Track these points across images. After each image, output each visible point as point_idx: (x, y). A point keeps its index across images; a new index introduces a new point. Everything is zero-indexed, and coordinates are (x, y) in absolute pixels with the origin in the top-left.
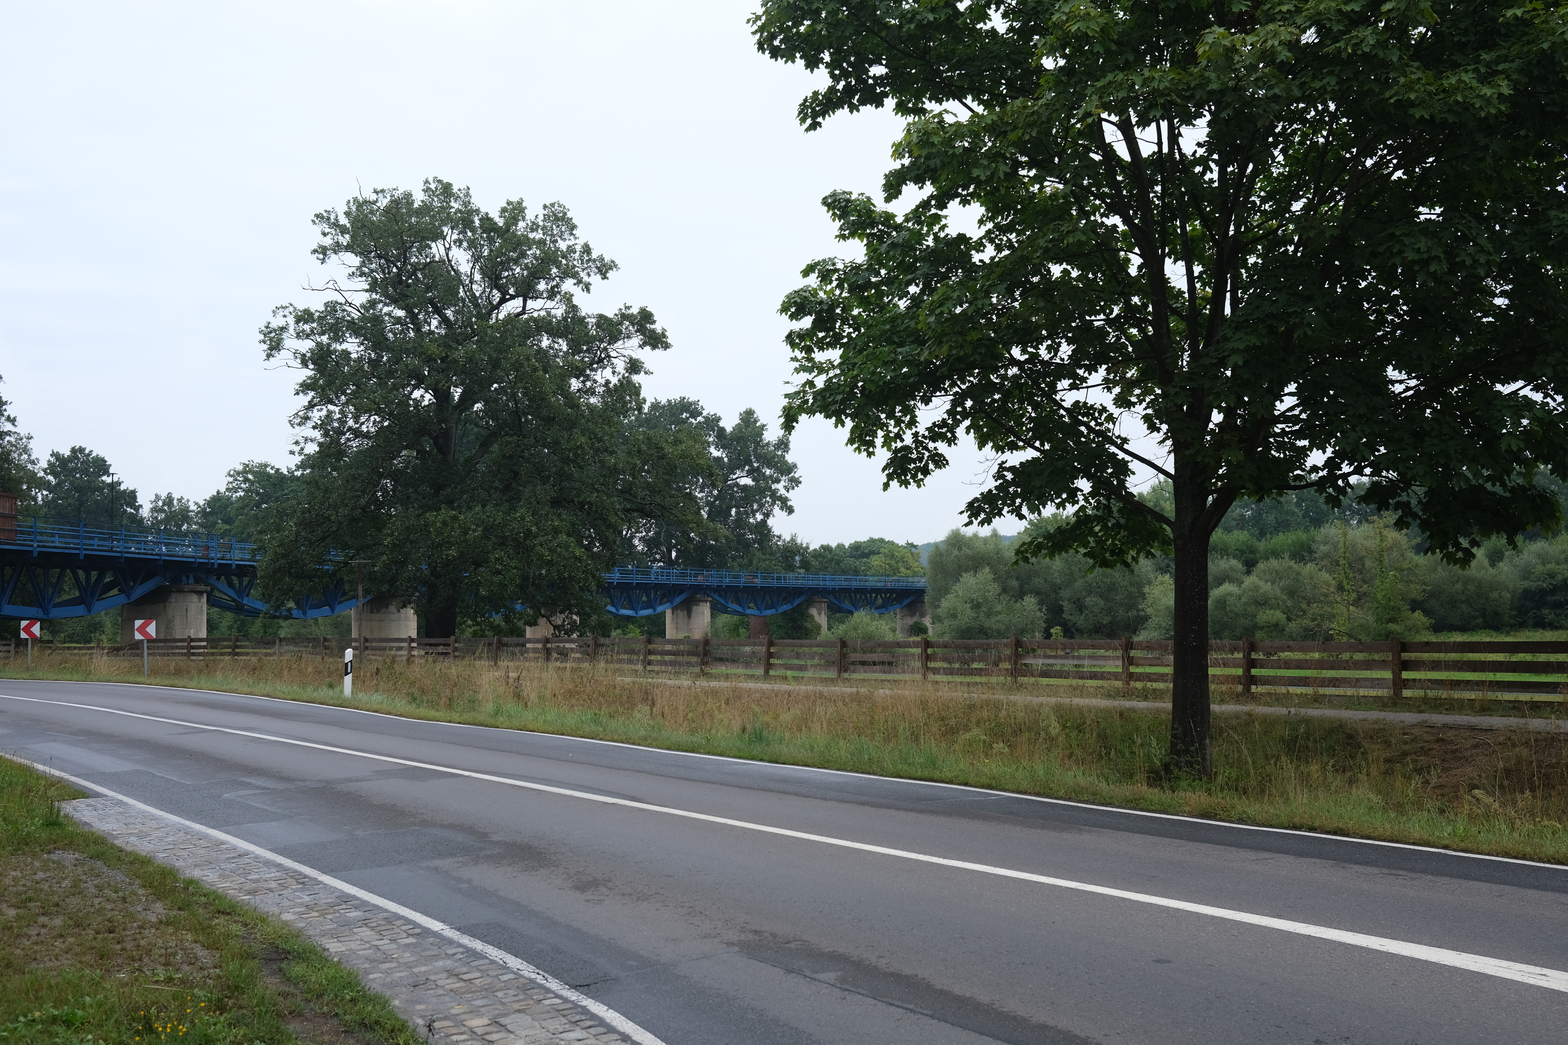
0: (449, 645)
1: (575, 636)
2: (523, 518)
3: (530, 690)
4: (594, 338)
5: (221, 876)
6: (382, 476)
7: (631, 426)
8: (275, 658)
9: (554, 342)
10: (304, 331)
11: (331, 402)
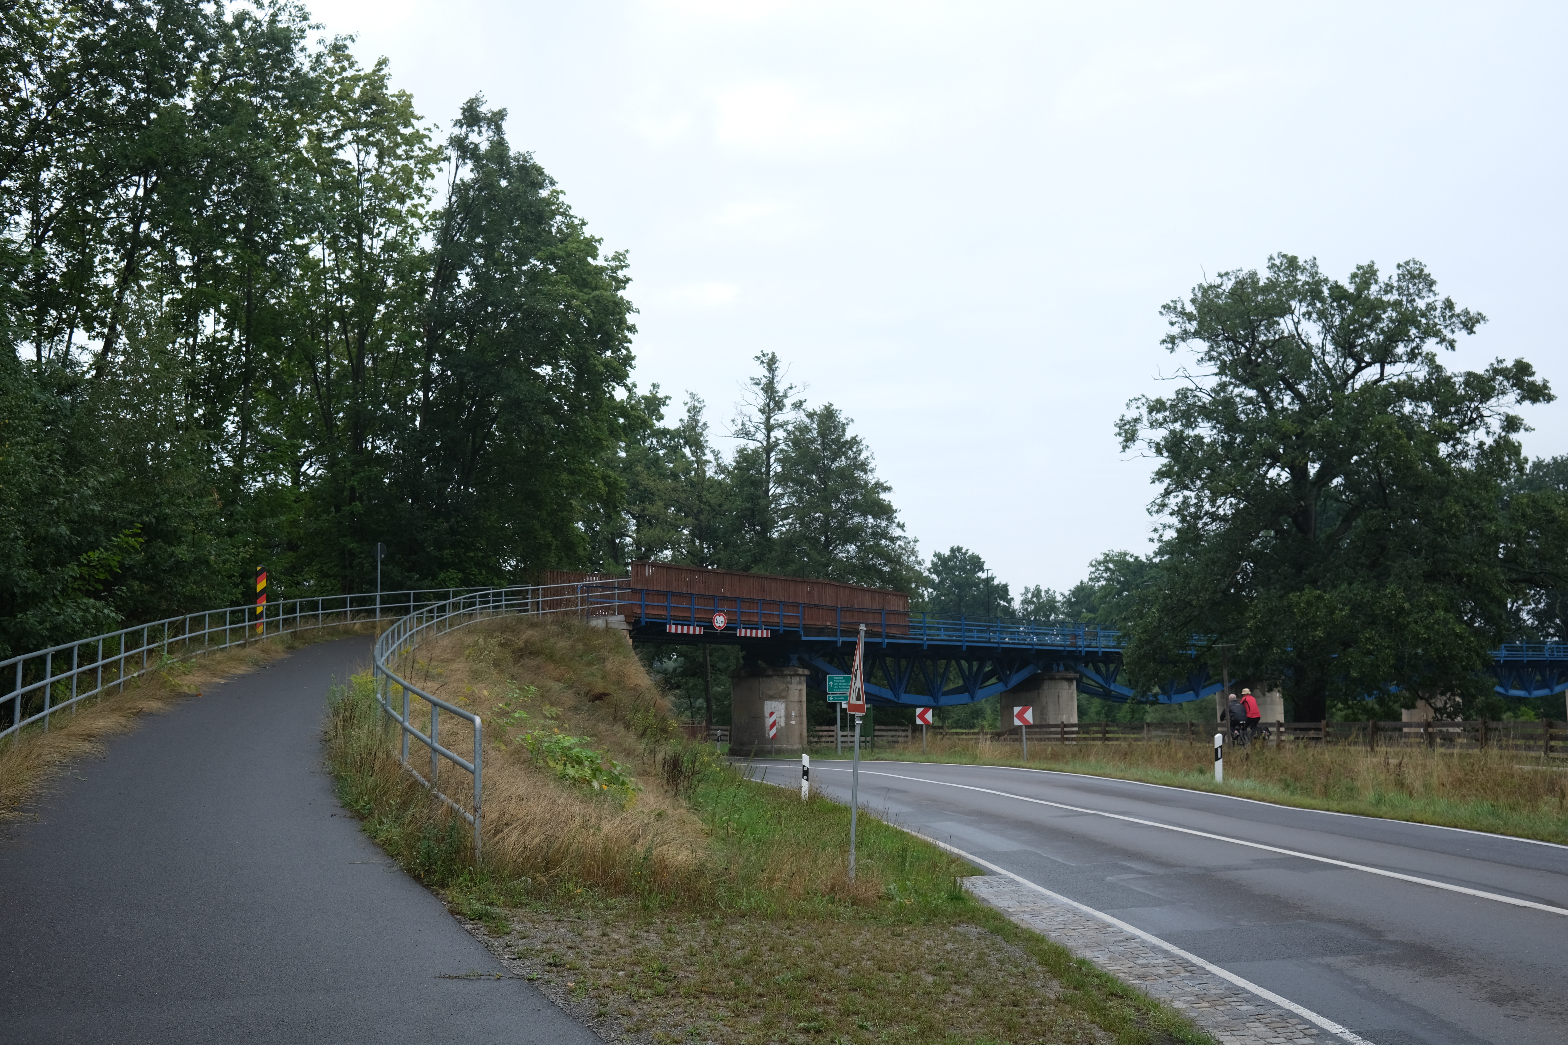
0: (1320, 730)
1: (1459, 719)
2: (1393, 595)
3: (1412, 776)
4: (1463, 398)
5: (1110, 958)
6: (1241, 558)
7: (1510, 489)
8: (1145, 742)
9: (1417, 406)
10: (1156, 420)
11: (1186, 487)
